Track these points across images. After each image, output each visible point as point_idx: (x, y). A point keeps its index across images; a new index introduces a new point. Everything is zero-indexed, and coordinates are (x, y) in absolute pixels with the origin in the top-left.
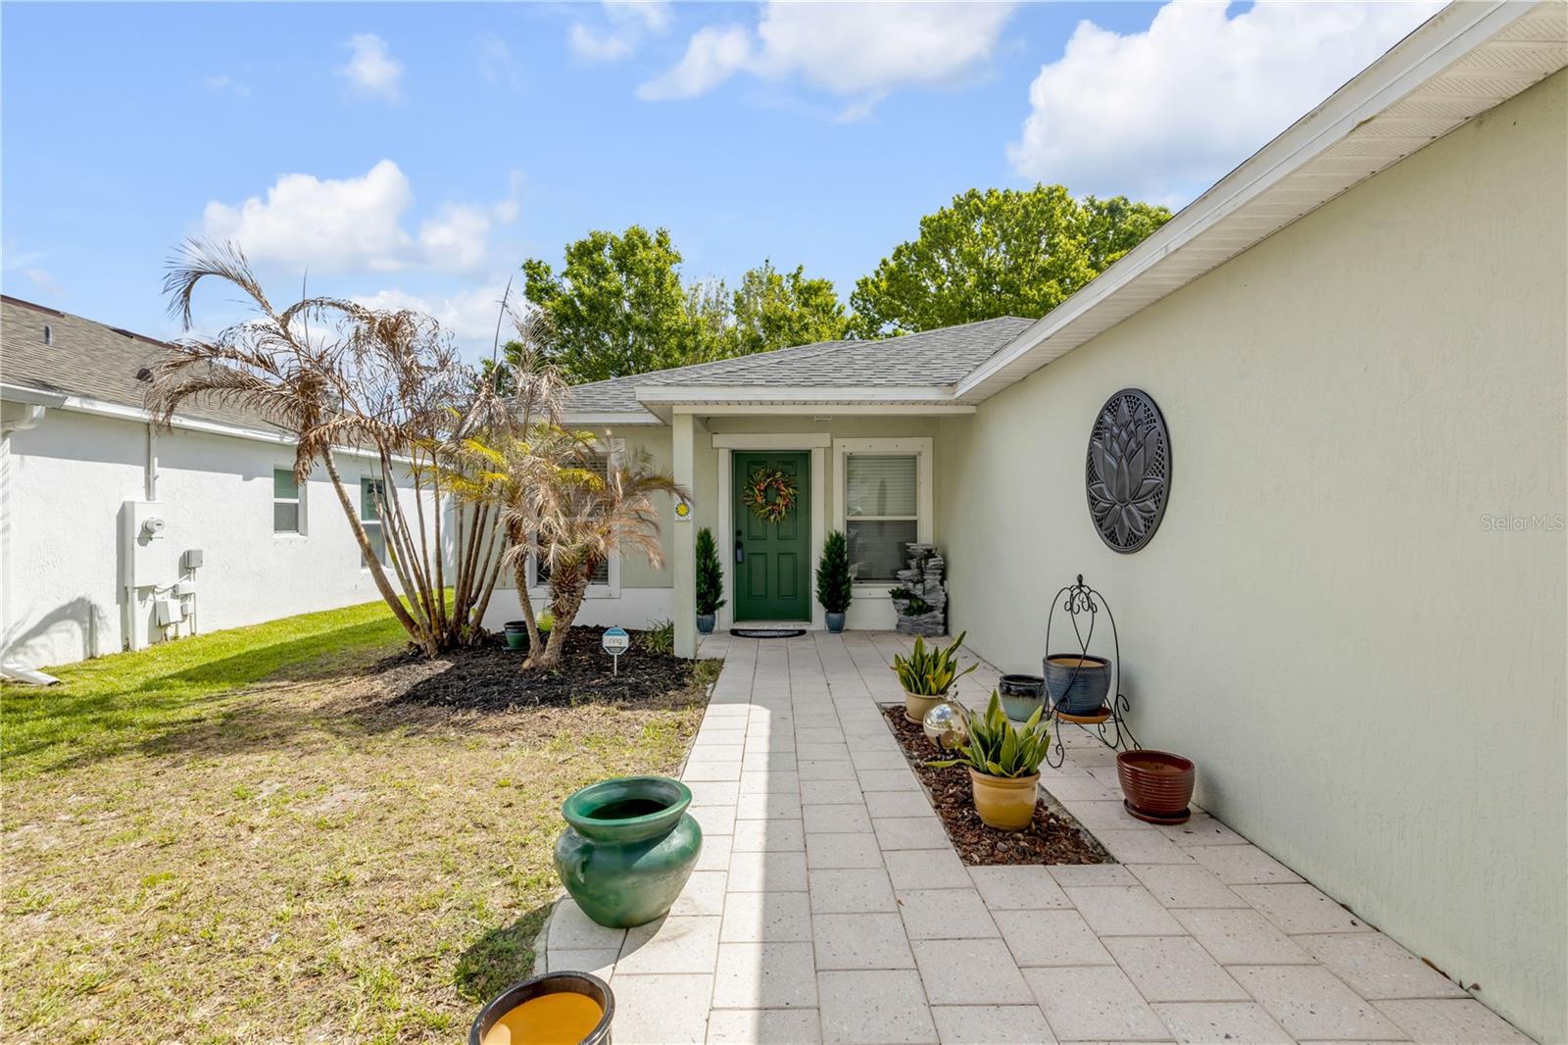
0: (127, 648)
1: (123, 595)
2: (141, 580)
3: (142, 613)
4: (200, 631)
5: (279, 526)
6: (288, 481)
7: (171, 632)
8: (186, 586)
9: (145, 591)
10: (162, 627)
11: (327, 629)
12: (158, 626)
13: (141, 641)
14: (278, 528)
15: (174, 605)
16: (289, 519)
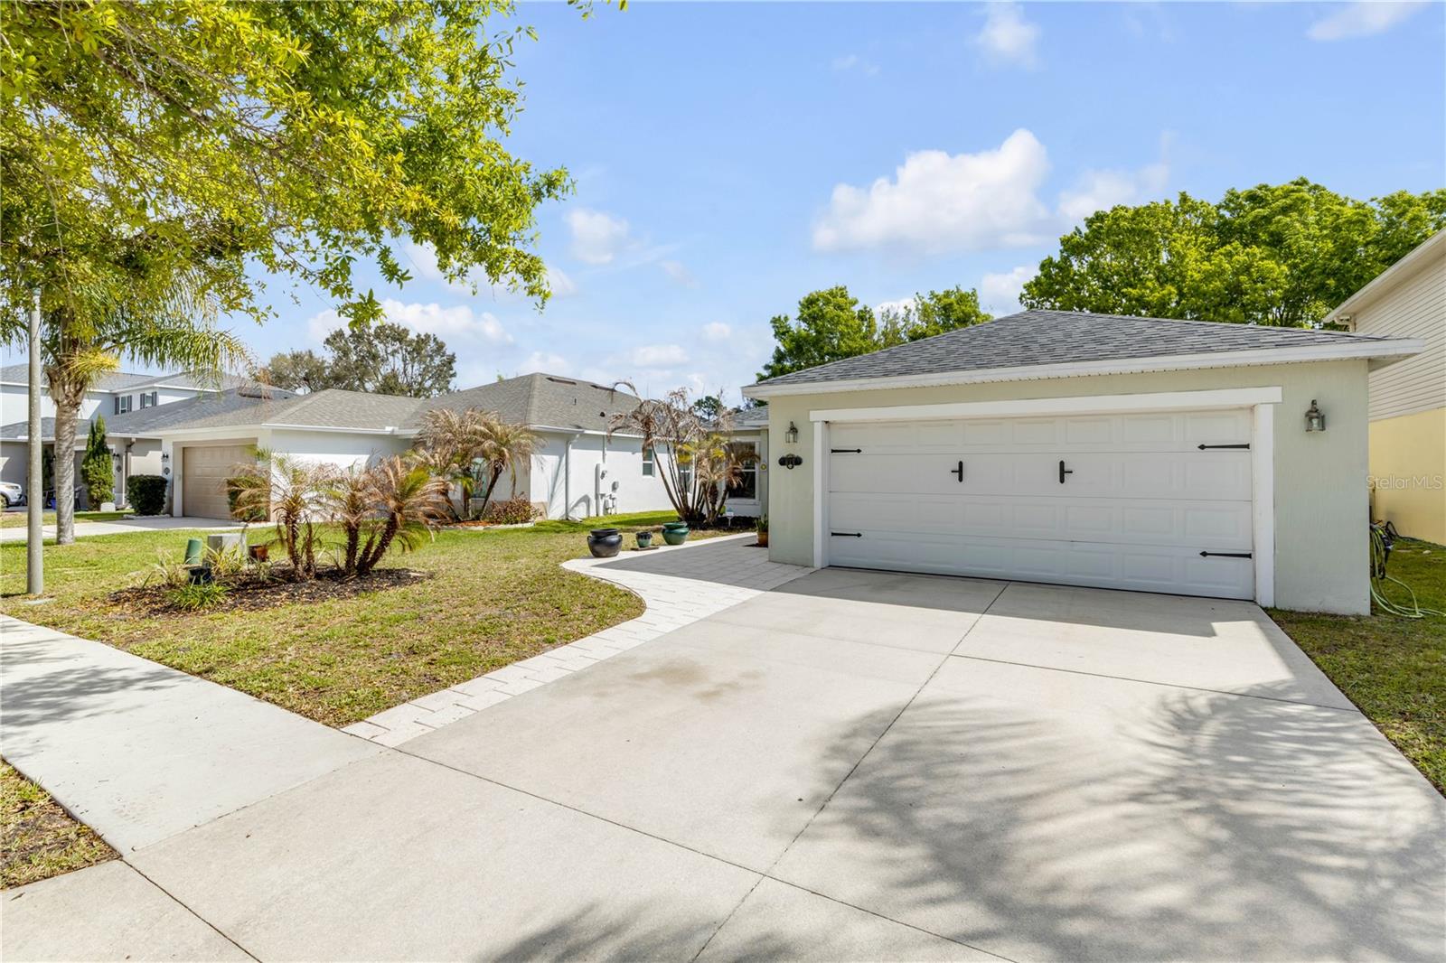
0: (597, 515)
1: (597, 498)
2: (601, 492)
3: (601, 503)
4: (618, 513)
5: (645, 473)
6: (648, 452)
7: (609, 511)
8: (614, 495)
9: (603, 495)
10: (607, 509)
11: (659, 516)
12: (606, 509)
13: (601, 514)
14: (644, 473)
15: (610, 501)
16: (648, 470)
